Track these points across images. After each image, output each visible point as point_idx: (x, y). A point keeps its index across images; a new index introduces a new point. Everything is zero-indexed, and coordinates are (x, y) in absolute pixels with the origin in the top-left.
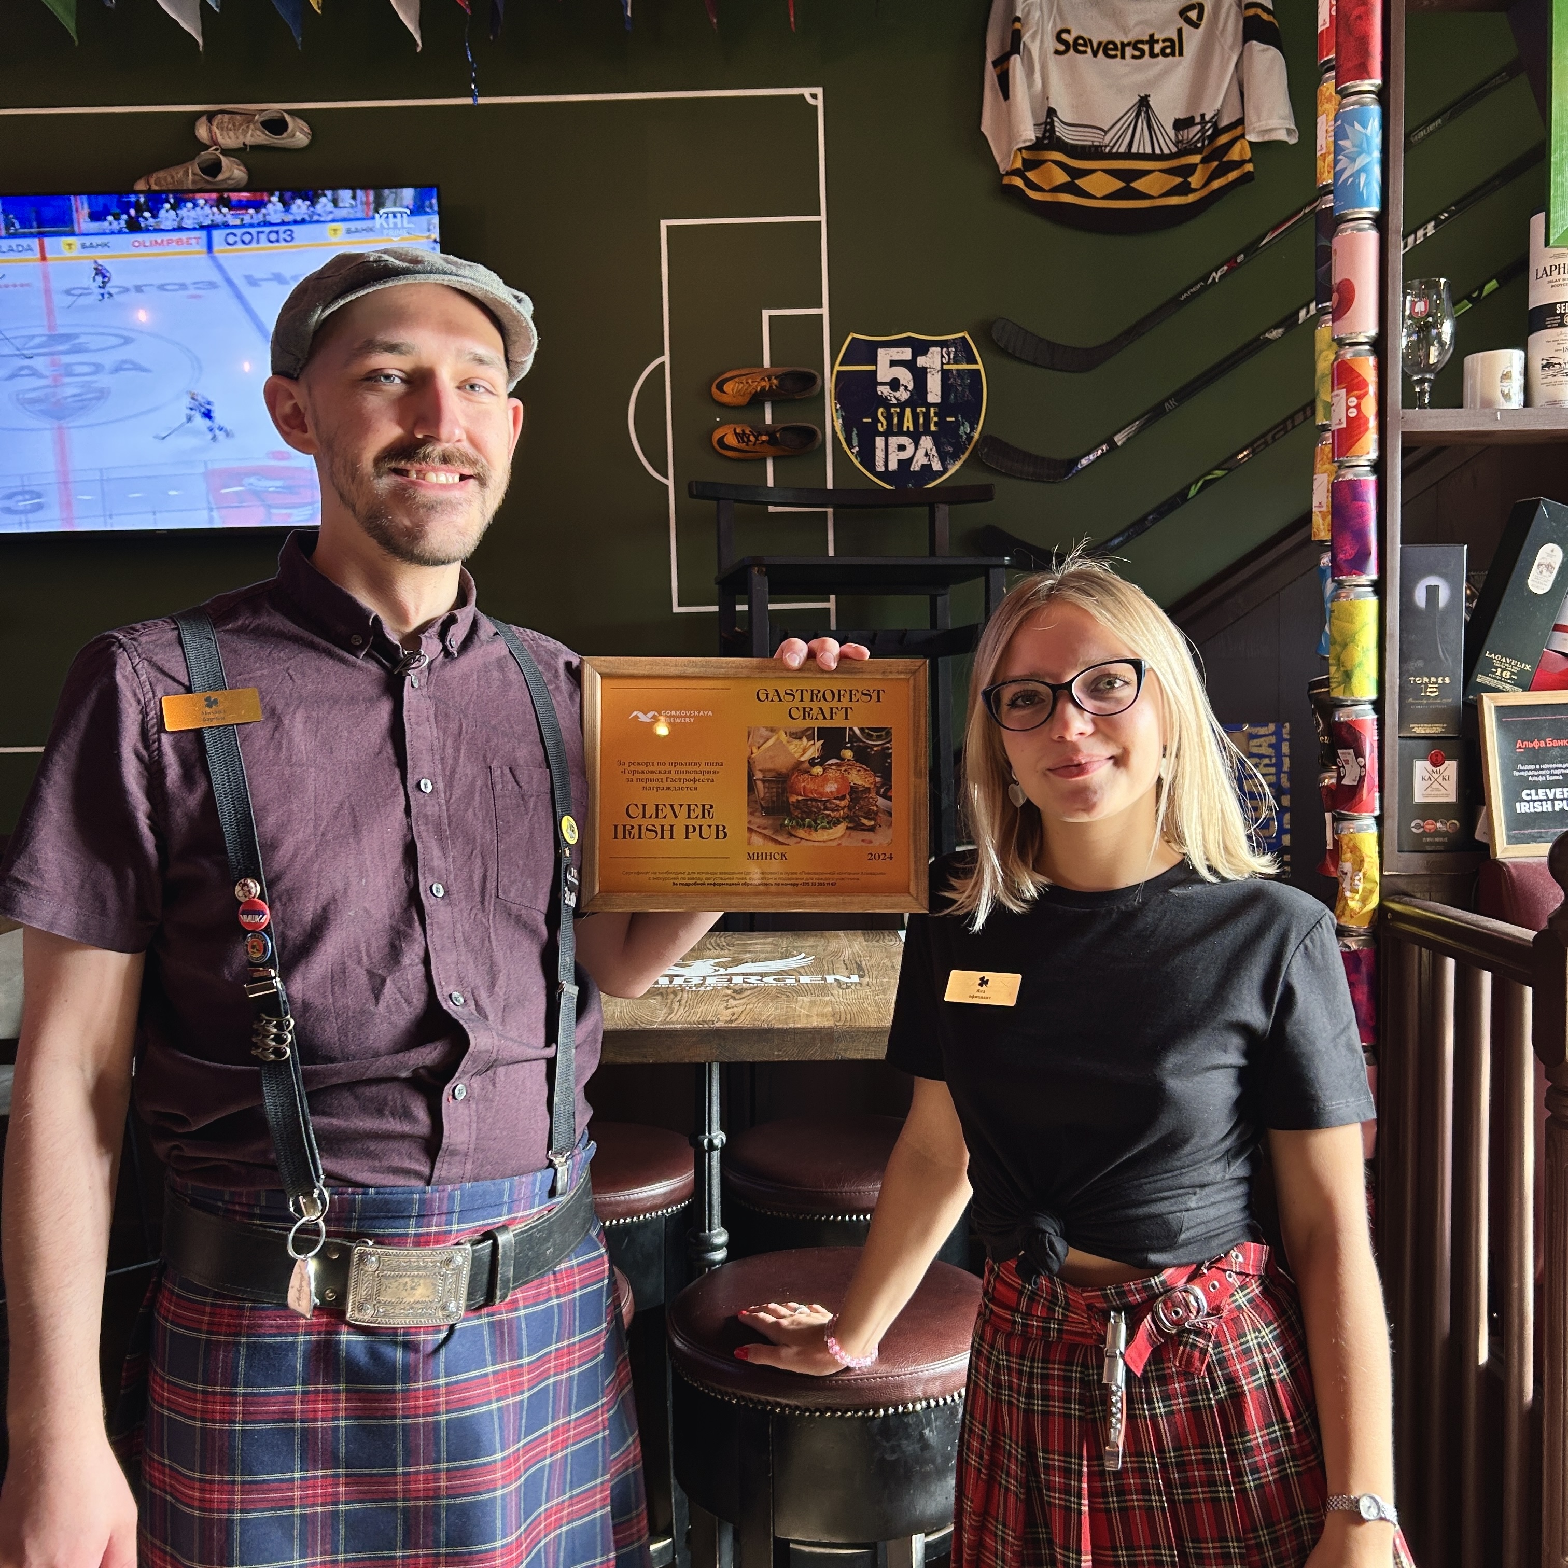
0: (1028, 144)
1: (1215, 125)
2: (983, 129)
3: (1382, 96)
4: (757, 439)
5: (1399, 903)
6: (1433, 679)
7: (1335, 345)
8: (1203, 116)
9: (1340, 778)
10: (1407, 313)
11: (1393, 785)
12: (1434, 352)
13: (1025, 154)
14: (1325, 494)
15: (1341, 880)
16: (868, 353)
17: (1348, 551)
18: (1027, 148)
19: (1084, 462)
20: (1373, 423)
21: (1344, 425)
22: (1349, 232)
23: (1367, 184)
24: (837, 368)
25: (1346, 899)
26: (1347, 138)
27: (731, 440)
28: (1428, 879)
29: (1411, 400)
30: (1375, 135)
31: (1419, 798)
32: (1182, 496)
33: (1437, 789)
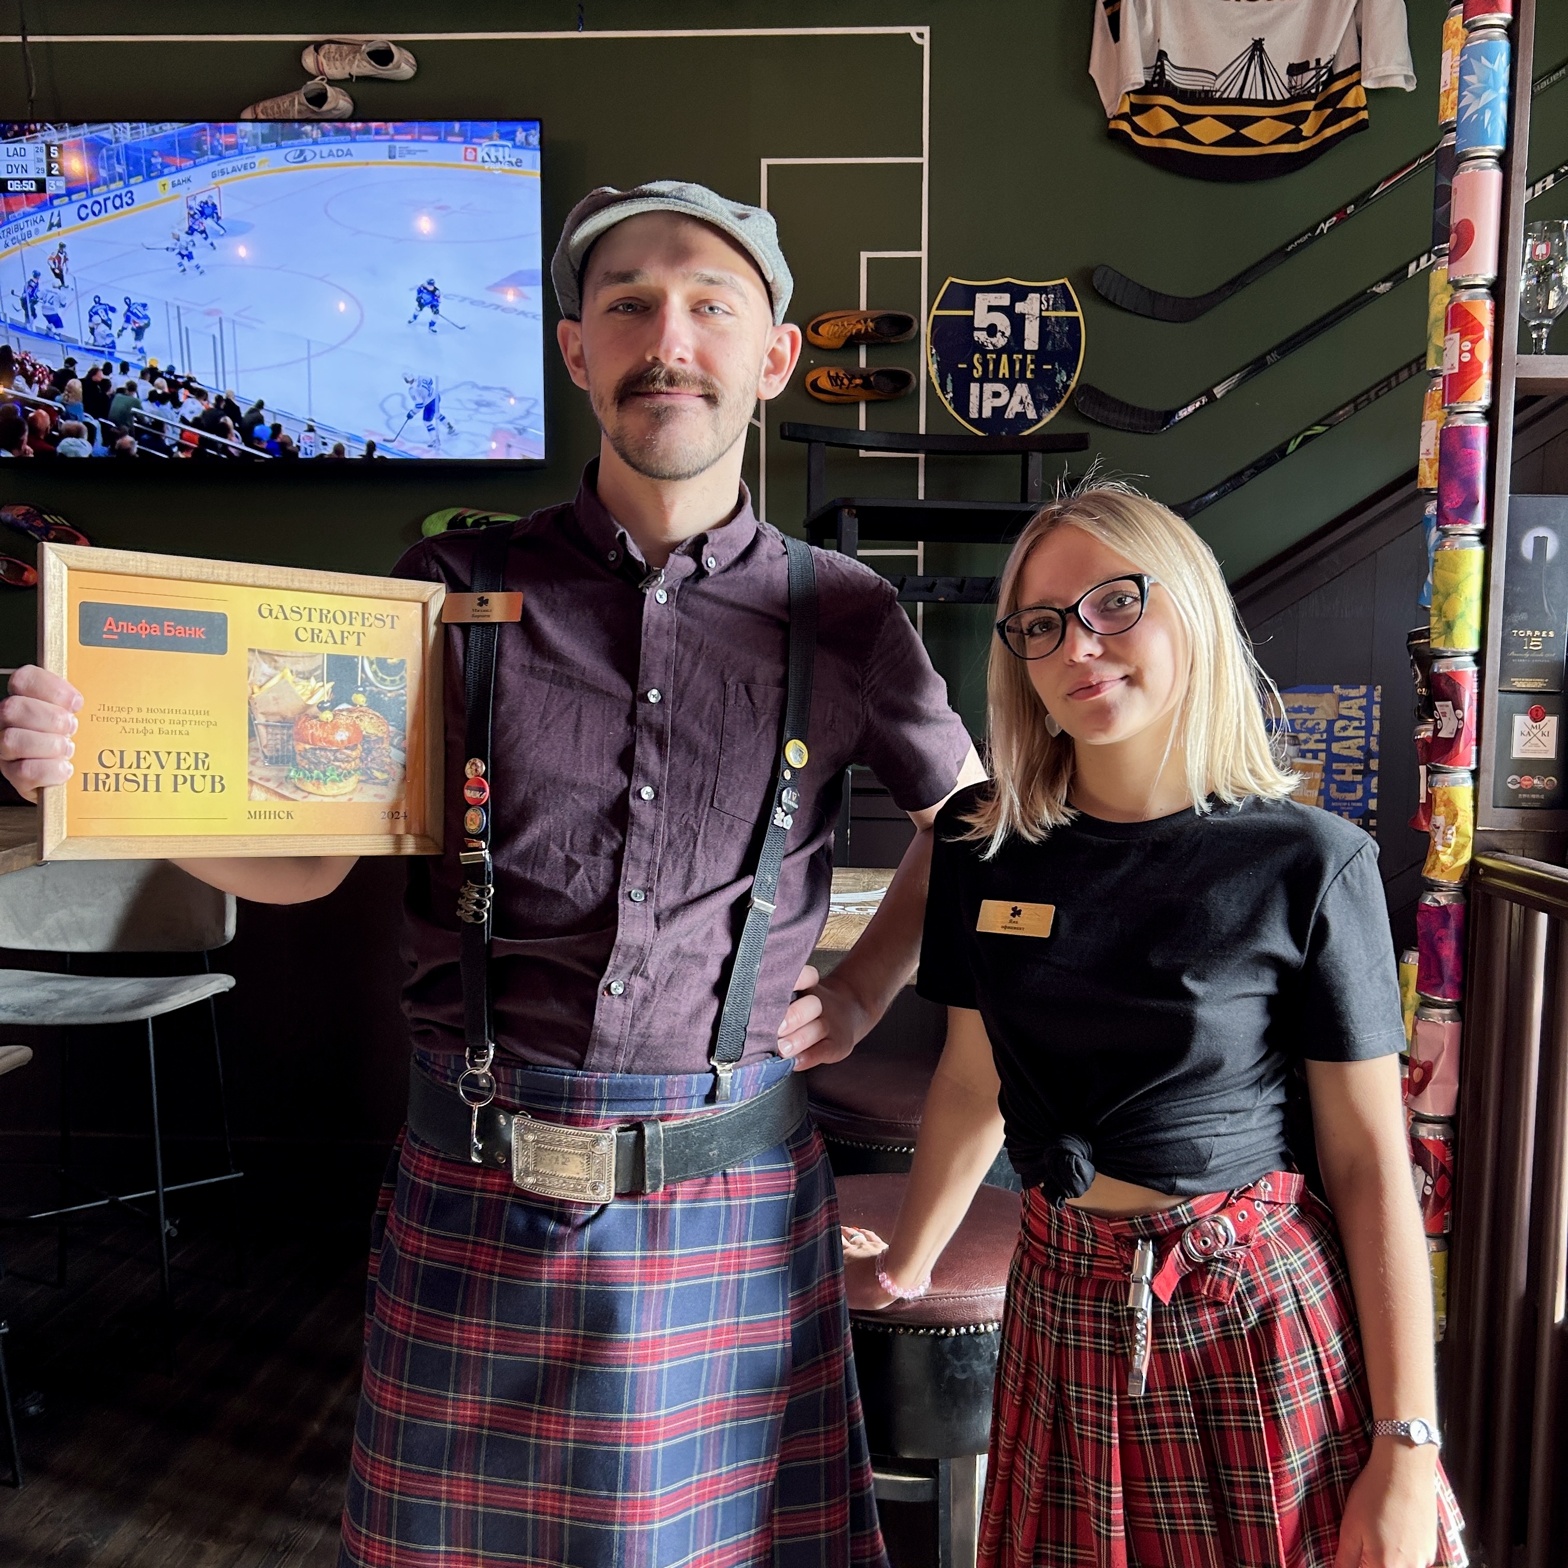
0: (1137, 87)
1: (1330, 70)
2: (1091, 72)
3: (1512, 30)
4: (850, 383)
5: (1492, 858)
6: (1537, 633)
7: (1450, 287)
8: (1318, 61)
9: (1436, 731)
10: (1528, 257)
11: (1491, 739)
12: (1553, 297)
13: (1133, 98)
14: (1434, 441)
15: (1432, 834)
16: (967, 298)
17: (1454, 499)
18: (1135, 92)
19: (1183, 414)
20: (1486, 368)
21: (1456, 370)
22: (1471, 170)
23: (1493, 120)
24: (934, 312)
25: (1437, 853)
26: (1473, 73)
27: (824, 383)
28: (1522, 836)
29: (1527, 346)
30: (1502, 70)
31: (1516, 754)
32: (1281, 452)
33: (1536, 745)
